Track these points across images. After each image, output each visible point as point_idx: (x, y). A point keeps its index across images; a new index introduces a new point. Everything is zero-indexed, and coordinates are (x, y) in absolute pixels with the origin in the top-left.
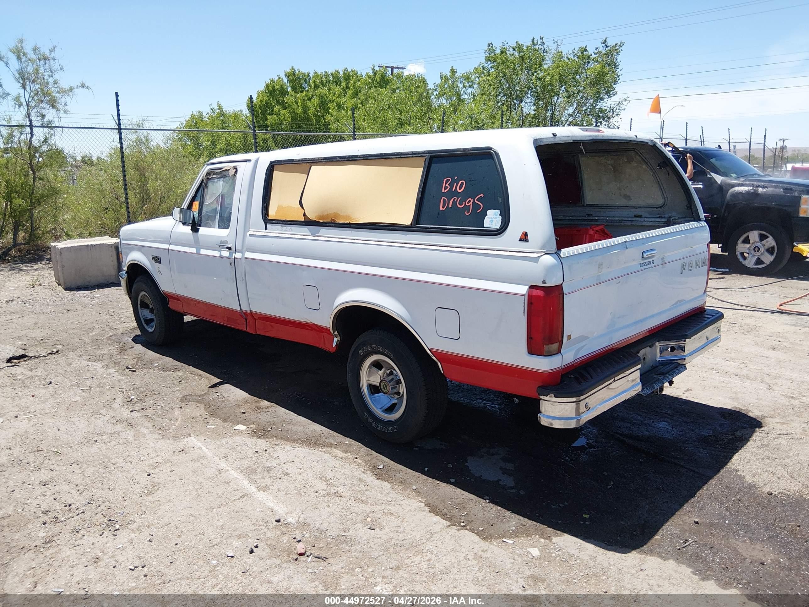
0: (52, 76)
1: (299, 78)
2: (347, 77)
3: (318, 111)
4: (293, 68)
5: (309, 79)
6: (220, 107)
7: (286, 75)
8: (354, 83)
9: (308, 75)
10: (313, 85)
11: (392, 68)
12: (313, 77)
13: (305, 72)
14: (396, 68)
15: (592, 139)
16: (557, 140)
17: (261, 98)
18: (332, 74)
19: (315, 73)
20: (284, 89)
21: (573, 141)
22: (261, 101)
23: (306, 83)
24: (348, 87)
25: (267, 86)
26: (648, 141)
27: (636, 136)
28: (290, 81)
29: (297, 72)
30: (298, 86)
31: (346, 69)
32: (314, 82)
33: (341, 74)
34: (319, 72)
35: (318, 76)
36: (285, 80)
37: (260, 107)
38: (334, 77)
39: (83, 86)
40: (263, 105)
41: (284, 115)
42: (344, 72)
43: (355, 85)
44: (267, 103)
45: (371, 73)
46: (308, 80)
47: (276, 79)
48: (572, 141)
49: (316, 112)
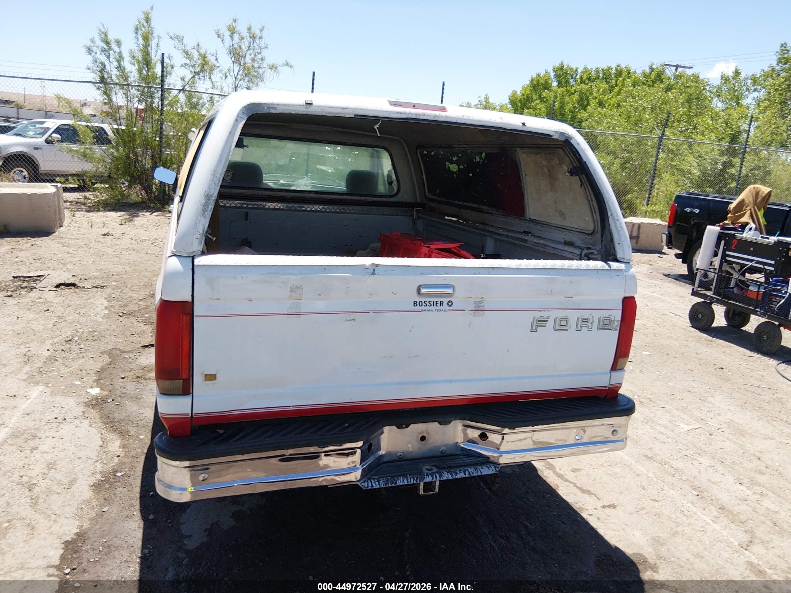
0: (260, 53)
1: (566, 73)
2: (619, 73)
3: (574, 107)
4: (562, 63)
5: (577, 75)
6: (487, 99)
7: (554, 70)
8: (624, 80)
9: (576, 70)
10: (579, 80)
11: (677, 67)
12: (582, 72)
13: (574, 66)
14: (681, 67)
15: (407, 119)
16: (311, 111)
17: (523, 92)
18: (603, 70)
19: (585, 68)
20: (549, 83)
21: (355, 115)
22: (523, 95)
23: (572, 78)
24: (616, 85)
25: (532, 80)
26: (551, 134)
27: (524, 124)
28: (558, 76)
29: (565, 66)
30: (563, 81)
31: (618, 66)
32: (581, 78)
33: (614, 71)
34: (589, 68)
35: (587, 72)
36: (552, 74)
37: (520, 101)
38: (604, 74)
39: (287, 64)
40: (524, 99)
41: (540, 109)
42: (616, 69)
43: (624, 83)
44: (527, 97)
45: (648, 71)
46: (574, 76)
47: (542, 73)
48: (353, 116)
49: (573, 109)
